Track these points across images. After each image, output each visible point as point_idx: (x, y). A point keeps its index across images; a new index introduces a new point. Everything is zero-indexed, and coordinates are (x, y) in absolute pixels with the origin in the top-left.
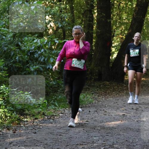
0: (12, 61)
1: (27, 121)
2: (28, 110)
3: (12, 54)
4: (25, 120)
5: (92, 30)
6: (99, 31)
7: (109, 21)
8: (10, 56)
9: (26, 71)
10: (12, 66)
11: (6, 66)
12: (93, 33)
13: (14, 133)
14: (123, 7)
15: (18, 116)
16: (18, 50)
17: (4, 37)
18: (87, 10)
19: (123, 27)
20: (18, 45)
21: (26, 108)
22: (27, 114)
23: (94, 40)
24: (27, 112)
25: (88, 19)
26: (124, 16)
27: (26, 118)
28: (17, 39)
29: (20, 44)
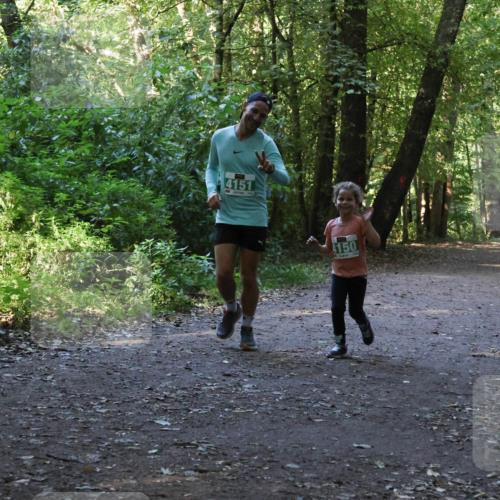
0: (181, 201)
1: (203, 308)
2: (207, 289)
3: (183, 187)
4: (200, 305)
5: (332, 152)
6: (344, 154)
7: (361, 136)
8: (178, 191)
9: (205, 219)
10: (181, 209)
11: (170, 210)
12: (333, 158)
13: (178, 326)
14: (390, 114)
15: (187, 298)
16: (193, 182)
17: (171, 158)
18: (324, 116)
19: (389, 150)
20: (193, 173)
21: (203, 286)
22: (203, 296)
23: (334, 172)
24: (203, 291)
25: (324, 132)
26: (392, 131)
27: (202, 302)
28: (193, 162)
29: (197, 171)
